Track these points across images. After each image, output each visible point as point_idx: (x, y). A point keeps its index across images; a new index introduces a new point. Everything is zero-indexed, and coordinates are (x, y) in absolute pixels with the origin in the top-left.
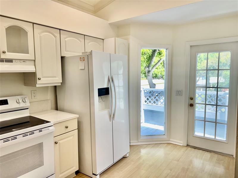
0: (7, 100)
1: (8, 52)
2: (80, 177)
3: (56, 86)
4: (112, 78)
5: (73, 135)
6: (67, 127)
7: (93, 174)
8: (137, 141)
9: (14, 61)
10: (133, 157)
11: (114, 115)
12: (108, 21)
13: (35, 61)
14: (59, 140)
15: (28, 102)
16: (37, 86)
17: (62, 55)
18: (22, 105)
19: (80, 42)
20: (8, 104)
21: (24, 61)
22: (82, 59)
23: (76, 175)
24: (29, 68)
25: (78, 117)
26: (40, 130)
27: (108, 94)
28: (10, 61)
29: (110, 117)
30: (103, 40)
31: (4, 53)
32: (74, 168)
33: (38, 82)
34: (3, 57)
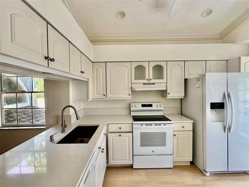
0: (152, 104)
1: (153, 79)
2: (194, 167)
3: (182, 99)
4: (229, 94)
5: (189, 134)
6: (183, 127)
7: (204, 170)
9: (155, 84)
13: (167, 83)
14: (177, 134)
16: (168, 98)
17: (185, 78)
18: (159, 108)
20: (152, 107)
21: (161, 83)
22: (198, 80)
23: (190, 165)
25: (193, 122)
26: (165, 124)
27: (223, 108)
28: (154, 84)
29: (225, 128)
30: (227, 60)
31: (151, 80)
32: (188, 158)
33: (168, 95)
34: (151, 82)
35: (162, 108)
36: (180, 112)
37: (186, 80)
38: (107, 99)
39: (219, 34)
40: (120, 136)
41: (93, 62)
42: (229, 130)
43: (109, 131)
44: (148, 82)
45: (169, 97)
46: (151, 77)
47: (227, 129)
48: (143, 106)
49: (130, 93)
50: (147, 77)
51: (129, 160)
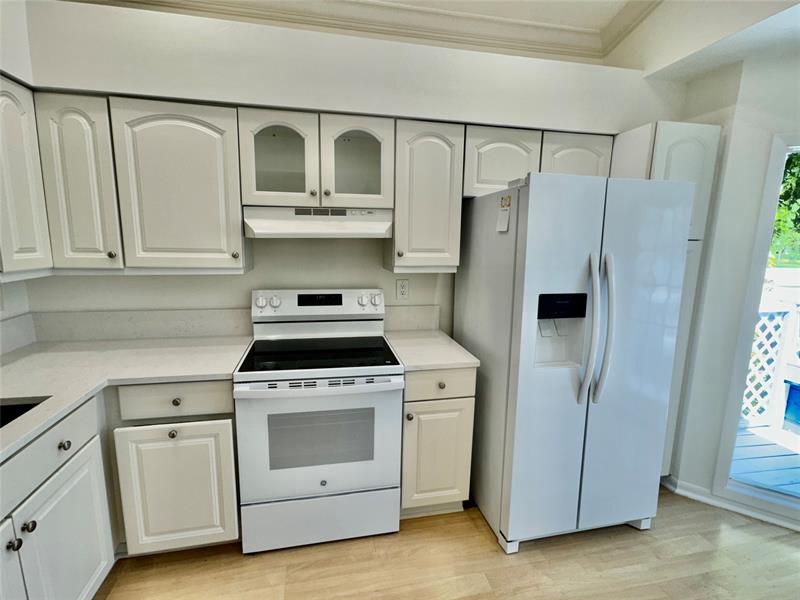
0: (340, 296)
1: (337, 192)
2: (473, 519)
3: (451, 274)
4: (605, 263)
5: (460, 410)
6: (441, 386)
7: (501, 533)
8: (707, 491)
9: (348, 212)
10: (665, 542)
11: (596, 386)
12: (643, 69)
13: (394, 210)
14: (418, 413)
15: (383, 304)
16: (396, 271)
17: (465, 194)
18: (369, 310)
19: (525, 153)
20: (340, 304)
21: (370, 210)
23: (462, 510)
24: (378, 228)
25: (479, 365)
26: (370, 380)
27: (582, 314)
28: (340, 212)
29: (581, 386)
30: (613, 136)
31: (327, 194)
32: (456, 491)
33: (398, 262)
34: (326, 203)
35: (380, 310)
36: (446, 322)
37: (467, 203)
38: (127, 273)
39: (598, 31)
40: (172, 435)
41: (34, 90)
42: (594, 394)
43: (124, 418)
44: (318, 205)
45: (400, 265)
46: (329, 183)
47: (588, 389)
48: (304, 300)
49: (238, 246)
50: (311, 183)
51: (223, 525)
